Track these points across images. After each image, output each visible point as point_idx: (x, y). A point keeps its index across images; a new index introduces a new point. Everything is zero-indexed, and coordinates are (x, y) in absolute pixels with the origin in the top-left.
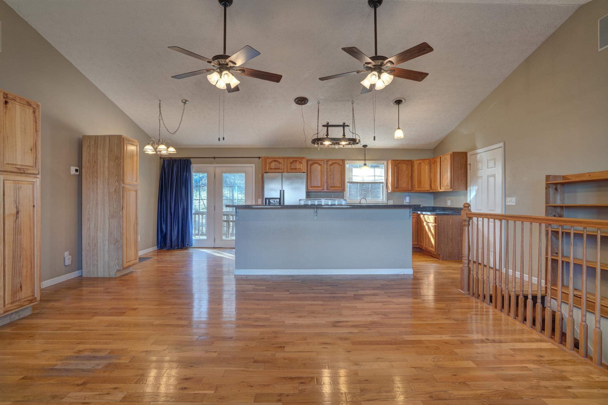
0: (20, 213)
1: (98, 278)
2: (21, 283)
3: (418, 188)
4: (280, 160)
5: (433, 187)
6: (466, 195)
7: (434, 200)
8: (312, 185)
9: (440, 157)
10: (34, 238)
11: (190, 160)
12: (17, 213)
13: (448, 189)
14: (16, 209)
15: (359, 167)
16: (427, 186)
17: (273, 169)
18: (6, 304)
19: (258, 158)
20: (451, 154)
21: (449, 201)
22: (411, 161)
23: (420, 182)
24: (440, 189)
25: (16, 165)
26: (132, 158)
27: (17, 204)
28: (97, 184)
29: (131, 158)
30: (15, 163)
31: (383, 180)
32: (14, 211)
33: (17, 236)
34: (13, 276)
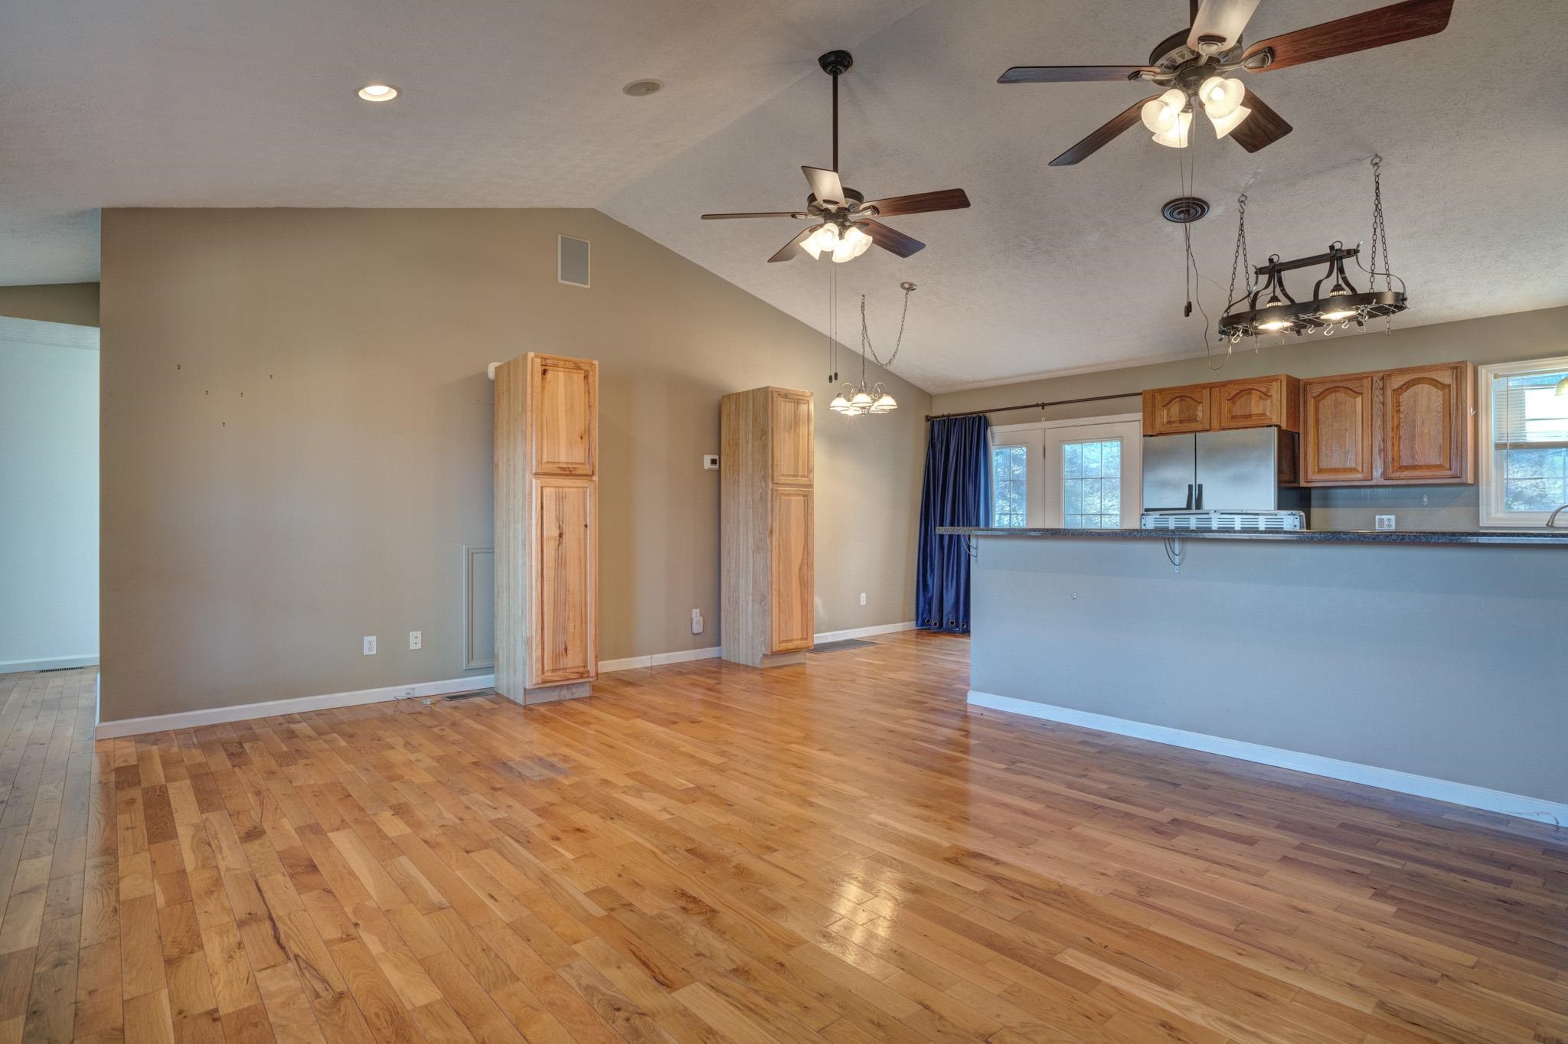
0: (564, 536)
1: (739, 665)
2: (565, 644)
4: (1197, 395)
8: (1324, 465)
10: (586, 576)
11: (985, 417)
12: (561, 535)
14: (558, 531)
18: (545, 670)
25: (559, 463)
26: (795, 430)
27: (561, 523)
28: (739, 486)
29: (793, 429)
30: (557, 461)
32: (556, 533)
33: (560, 571)
34: (555, 631)
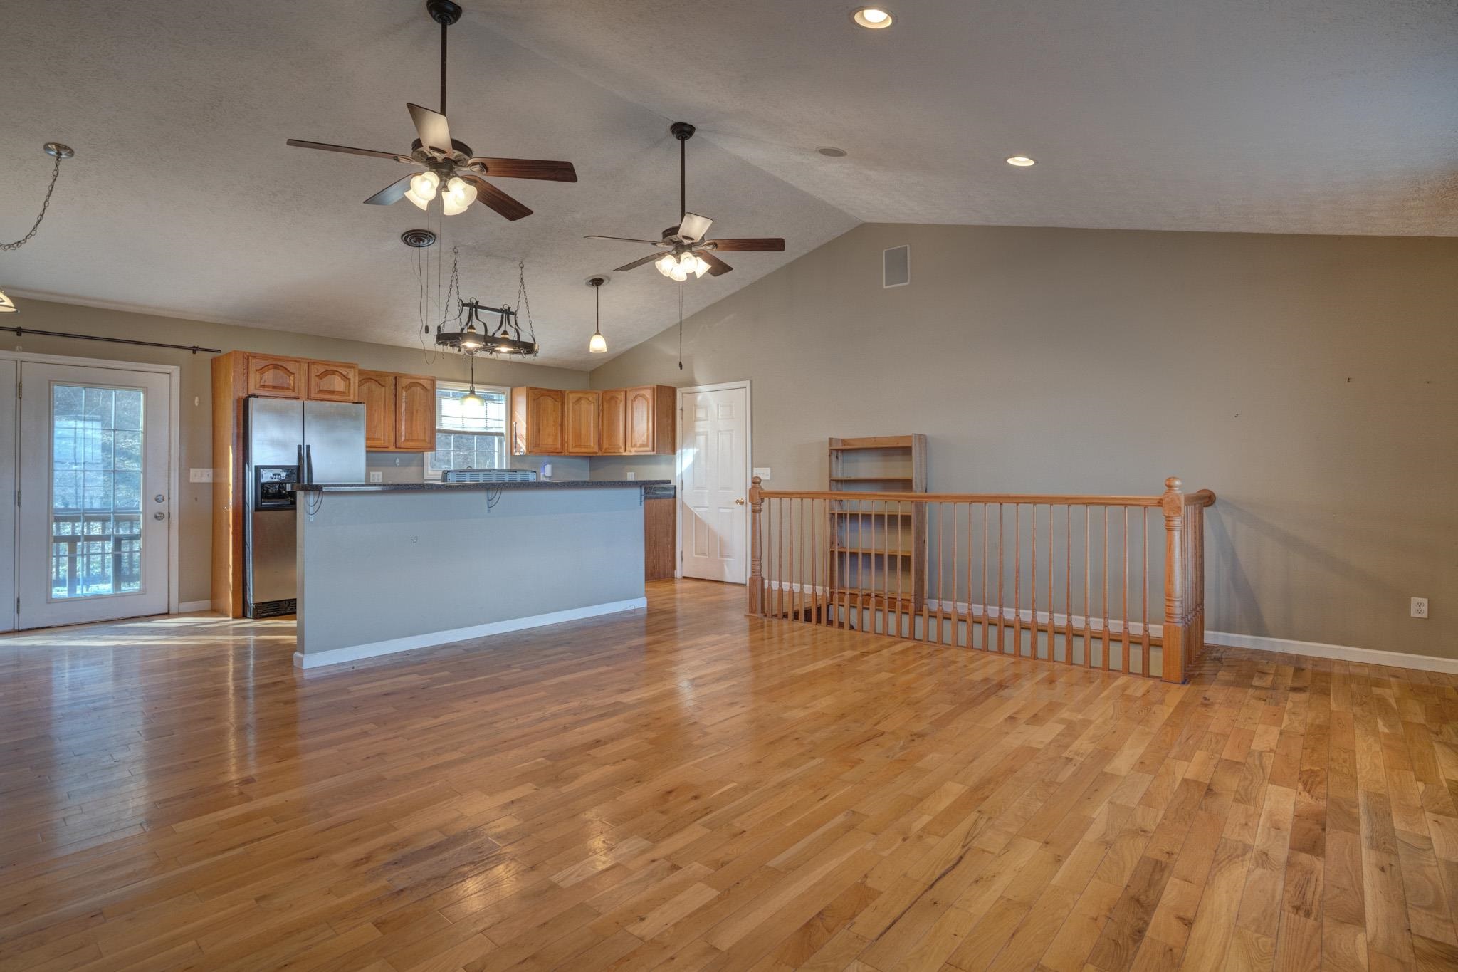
3: (575, 447)
4: (290, 367)
5: (606, 445)
6: (672, 462)
7: (590, 471)
9: (626, 392)
13: (648, 451)
15: (451, 396)
16: (592, 445)
17: (267, 387)
19: (191, 351)
20: (654, 389)
21: (631, 473)
22: (560, 391)
23: (578, 436)
24: (625, 451)
31: (501, 427)
